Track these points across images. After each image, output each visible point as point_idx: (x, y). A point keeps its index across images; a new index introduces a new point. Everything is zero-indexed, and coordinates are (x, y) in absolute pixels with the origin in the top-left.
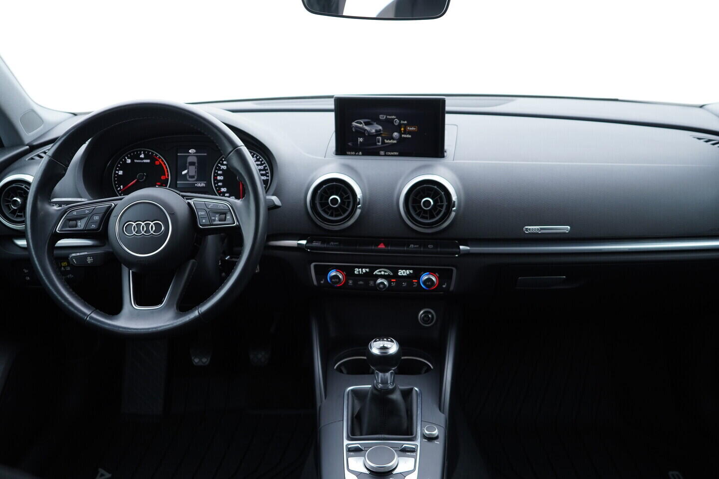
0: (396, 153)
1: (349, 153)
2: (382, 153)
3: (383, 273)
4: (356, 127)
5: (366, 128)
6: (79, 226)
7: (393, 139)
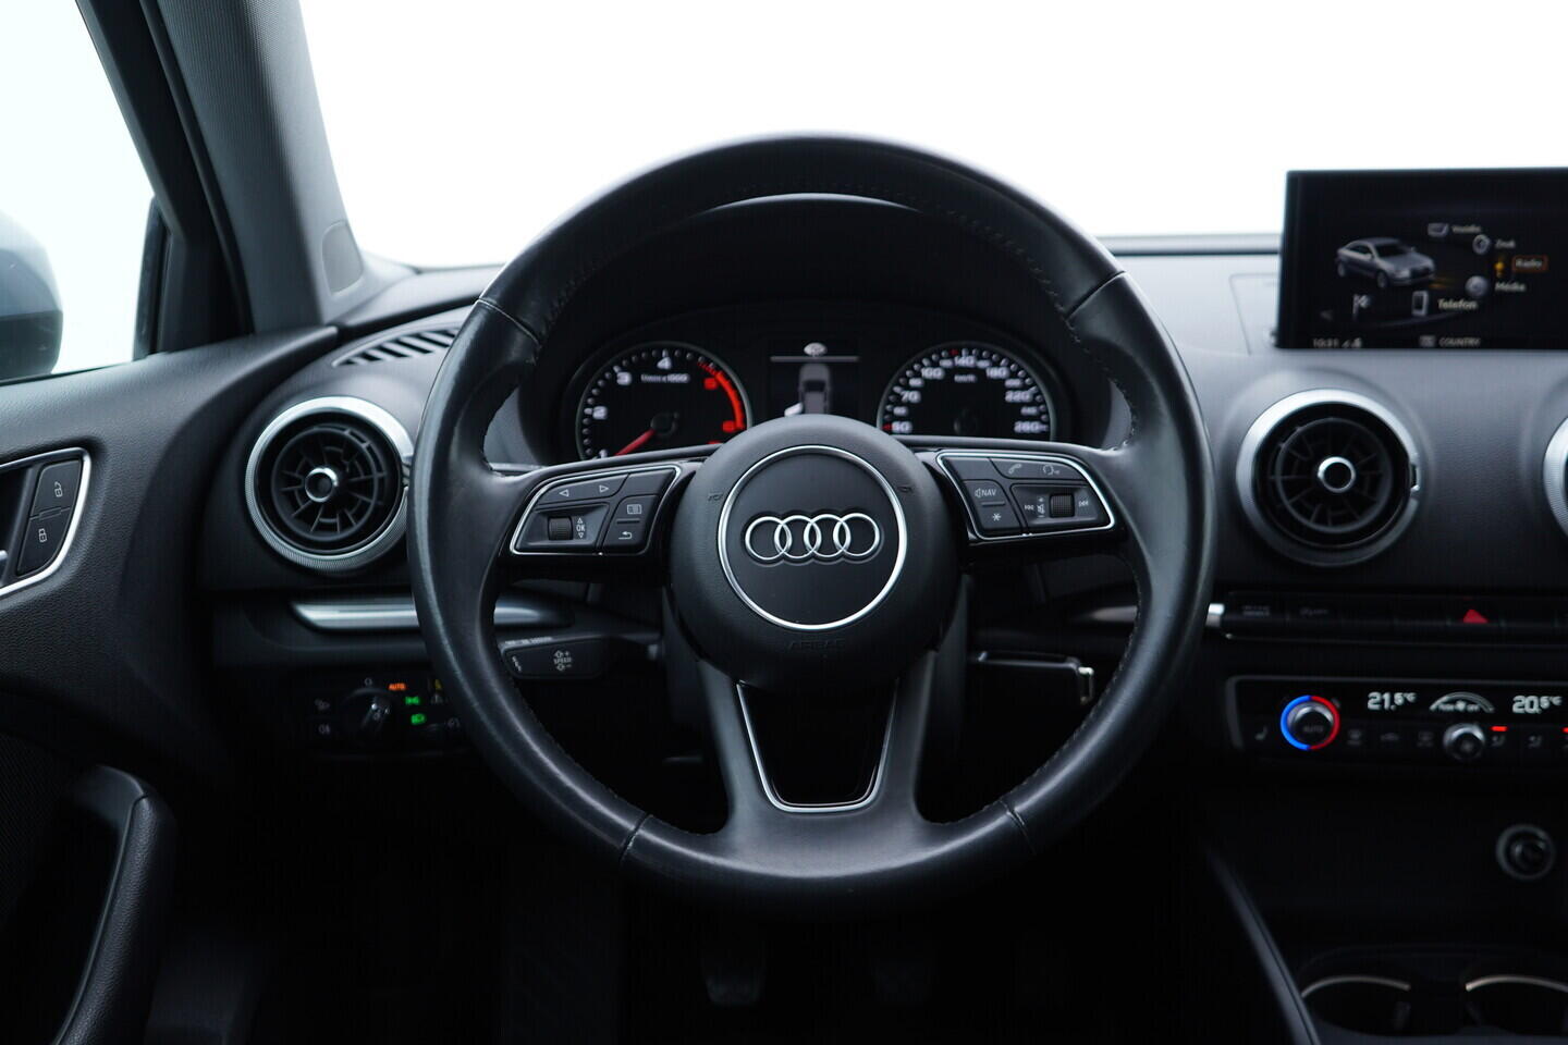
0: (1472, 341)
1: (1321, 343)
2: (1428, 340)
3: (1461, 706)
4: (1352, 262)
5: (1384, 264)
6: (581, 535)
7: (1467, 297)
